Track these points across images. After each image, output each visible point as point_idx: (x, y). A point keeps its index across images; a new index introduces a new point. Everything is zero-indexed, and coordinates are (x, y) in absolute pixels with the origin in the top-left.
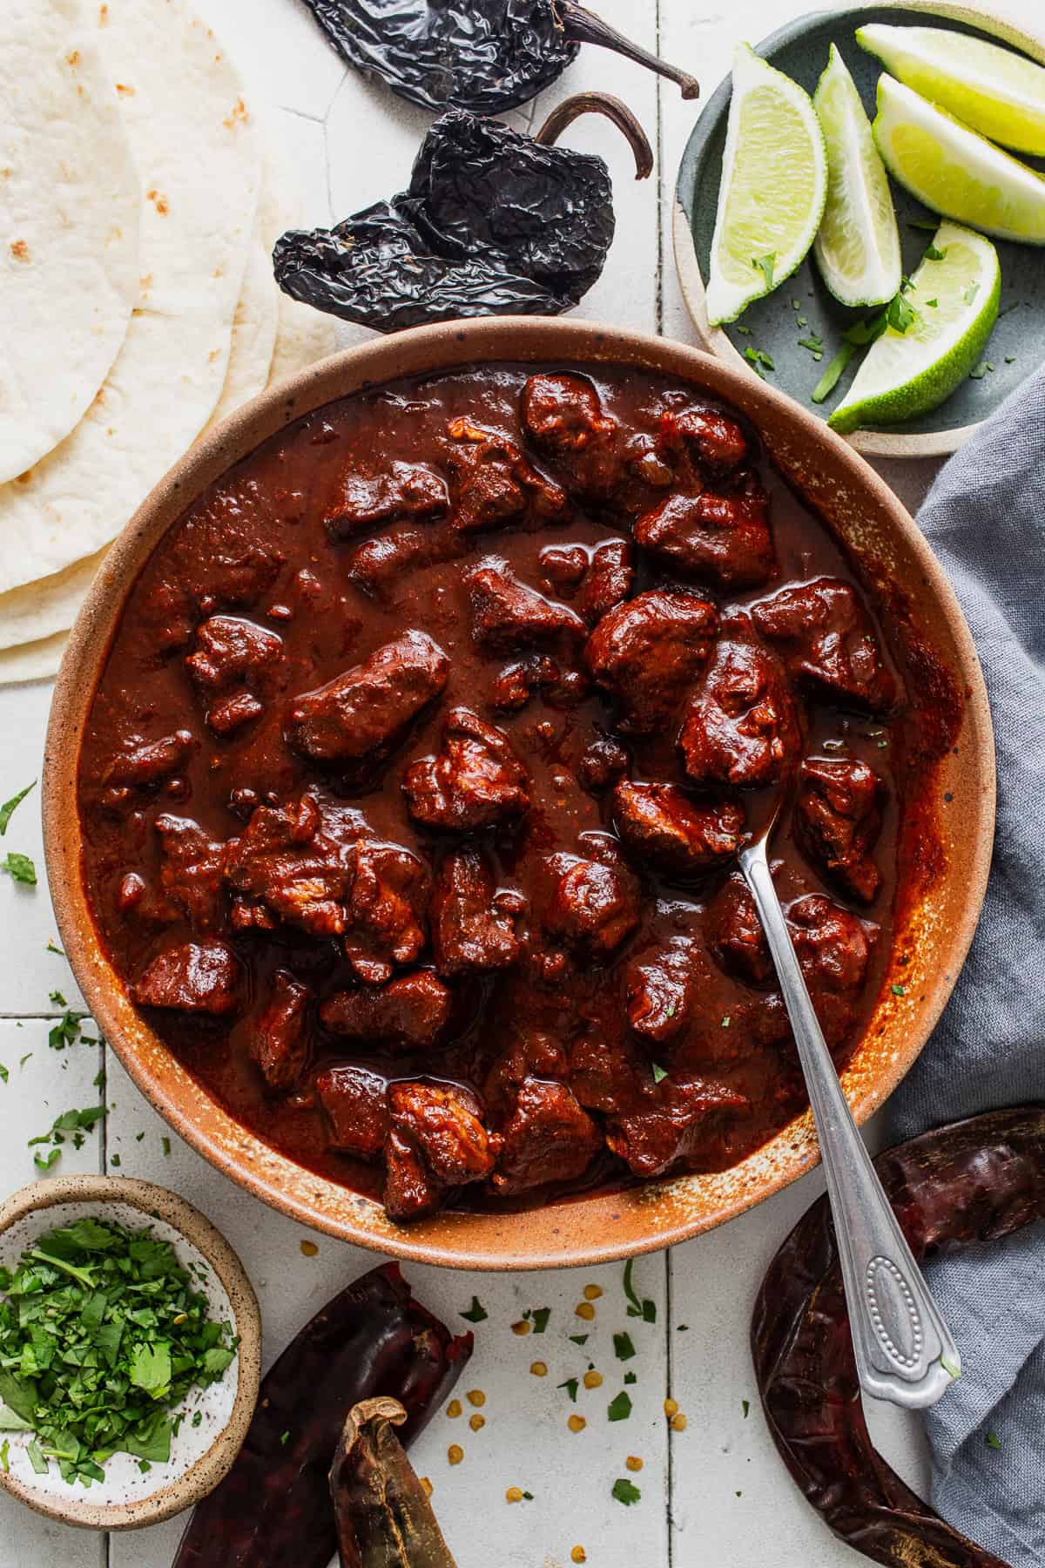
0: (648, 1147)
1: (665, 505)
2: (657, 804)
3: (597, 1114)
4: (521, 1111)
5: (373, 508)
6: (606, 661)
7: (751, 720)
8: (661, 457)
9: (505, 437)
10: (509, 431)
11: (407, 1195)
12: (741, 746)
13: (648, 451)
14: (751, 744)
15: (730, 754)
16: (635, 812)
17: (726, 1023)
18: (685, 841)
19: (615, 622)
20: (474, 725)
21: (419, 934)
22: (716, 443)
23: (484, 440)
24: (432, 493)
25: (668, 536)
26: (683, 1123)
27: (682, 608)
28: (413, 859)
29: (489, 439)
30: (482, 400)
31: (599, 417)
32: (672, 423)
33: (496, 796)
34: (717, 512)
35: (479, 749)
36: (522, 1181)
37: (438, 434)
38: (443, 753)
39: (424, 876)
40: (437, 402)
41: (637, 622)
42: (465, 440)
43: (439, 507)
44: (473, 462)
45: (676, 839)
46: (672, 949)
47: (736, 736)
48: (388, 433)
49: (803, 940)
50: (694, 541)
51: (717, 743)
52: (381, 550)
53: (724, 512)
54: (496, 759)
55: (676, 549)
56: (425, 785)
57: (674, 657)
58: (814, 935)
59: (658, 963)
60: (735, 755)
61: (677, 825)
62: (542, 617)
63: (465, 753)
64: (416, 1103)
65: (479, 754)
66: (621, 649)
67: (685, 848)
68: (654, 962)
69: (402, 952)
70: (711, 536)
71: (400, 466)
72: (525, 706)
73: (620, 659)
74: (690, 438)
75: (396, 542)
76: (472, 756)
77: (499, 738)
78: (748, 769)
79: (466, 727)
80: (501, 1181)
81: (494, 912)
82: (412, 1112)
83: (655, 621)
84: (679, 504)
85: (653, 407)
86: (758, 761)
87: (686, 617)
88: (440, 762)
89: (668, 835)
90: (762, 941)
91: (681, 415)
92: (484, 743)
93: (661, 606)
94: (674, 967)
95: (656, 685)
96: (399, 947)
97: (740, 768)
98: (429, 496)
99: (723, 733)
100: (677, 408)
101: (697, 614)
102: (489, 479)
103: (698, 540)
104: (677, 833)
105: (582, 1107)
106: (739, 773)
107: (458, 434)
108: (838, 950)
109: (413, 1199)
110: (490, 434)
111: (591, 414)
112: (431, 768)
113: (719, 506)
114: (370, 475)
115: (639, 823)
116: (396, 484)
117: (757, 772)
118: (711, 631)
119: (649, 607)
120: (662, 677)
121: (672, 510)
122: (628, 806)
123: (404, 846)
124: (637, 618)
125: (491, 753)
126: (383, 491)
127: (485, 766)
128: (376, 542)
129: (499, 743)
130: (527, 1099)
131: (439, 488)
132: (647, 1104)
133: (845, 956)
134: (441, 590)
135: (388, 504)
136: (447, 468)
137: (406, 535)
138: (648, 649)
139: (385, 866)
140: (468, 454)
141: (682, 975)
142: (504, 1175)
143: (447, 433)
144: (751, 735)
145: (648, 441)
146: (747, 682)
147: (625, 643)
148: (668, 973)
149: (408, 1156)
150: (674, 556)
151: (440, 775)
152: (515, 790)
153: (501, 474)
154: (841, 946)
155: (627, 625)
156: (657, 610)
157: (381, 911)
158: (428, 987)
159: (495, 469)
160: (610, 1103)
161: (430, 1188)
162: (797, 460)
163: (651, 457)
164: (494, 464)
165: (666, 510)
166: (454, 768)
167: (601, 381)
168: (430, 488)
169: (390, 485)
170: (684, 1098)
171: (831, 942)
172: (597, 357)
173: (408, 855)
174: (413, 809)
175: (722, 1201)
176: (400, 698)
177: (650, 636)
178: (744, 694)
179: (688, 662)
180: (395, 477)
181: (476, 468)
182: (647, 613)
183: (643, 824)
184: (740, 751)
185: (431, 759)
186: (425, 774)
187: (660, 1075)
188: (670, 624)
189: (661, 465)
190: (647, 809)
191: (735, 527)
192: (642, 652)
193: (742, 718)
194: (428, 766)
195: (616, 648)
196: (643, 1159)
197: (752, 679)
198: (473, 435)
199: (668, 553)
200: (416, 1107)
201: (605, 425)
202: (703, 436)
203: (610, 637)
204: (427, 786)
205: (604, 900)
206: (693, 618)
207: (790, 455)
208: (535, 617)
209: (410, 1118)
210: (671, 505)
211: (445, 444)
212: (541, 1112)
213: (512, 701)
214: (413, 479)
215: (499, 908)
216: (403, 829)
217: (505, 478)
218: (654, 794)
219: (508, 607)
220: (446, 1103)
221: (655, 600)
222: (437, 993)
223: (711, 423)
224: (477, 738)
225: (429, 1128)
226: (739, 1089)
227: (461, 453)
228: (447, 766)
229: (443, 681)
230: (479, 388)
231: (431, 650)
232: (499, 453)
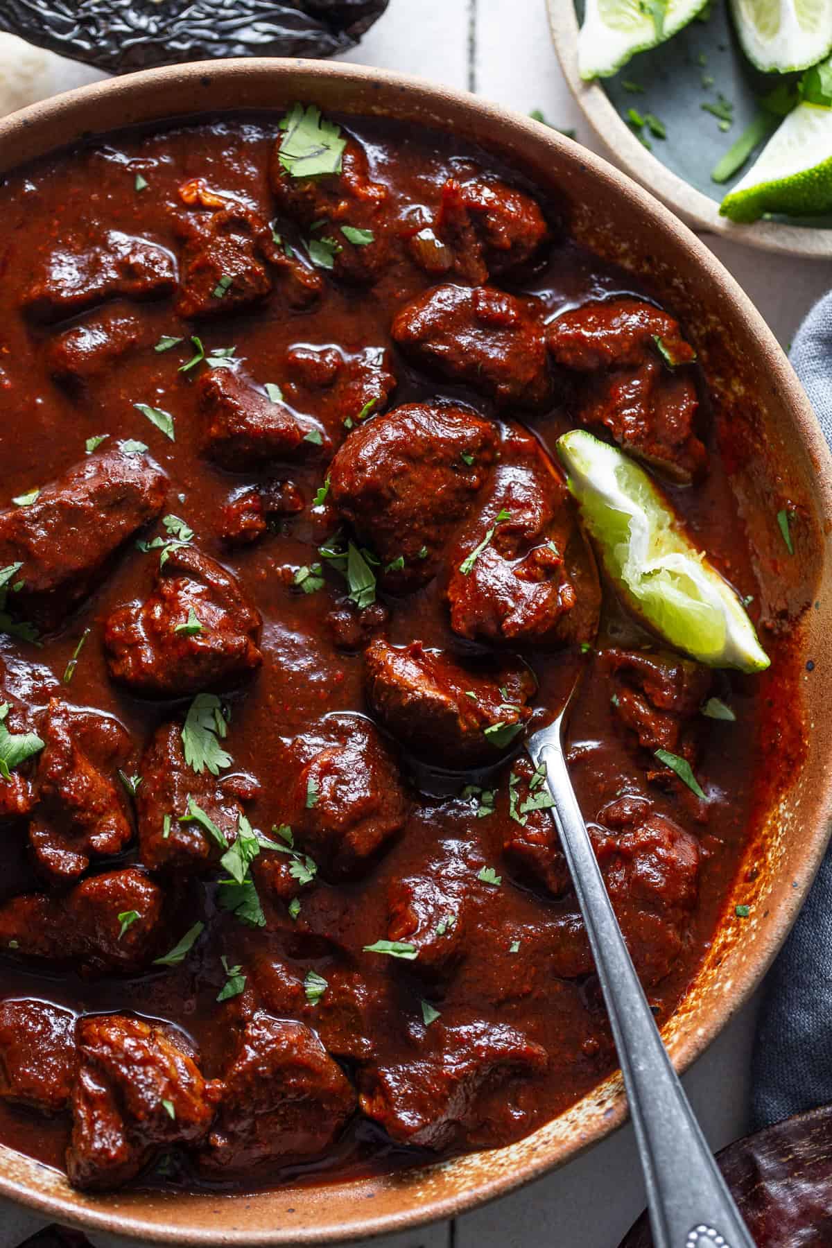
0: (412, 1102)
1: (434, 293)
2: (418, 665)
3: (350, 1063)
4: (247, 1047)
5: (82, 288)
6: (351, 484)
7: (531, 562)
8: (439, 236)
9: (248, 204)
10: (254, 198)
11: (98, 1145)
12: (519, 593)
13: (425, 225)
14: (528, 589)
15: (505, 603)
16: (390, 673)
17: (515, 949)
18: (454, 708)
19: (365, 438)
20: (195, 560)
21: (124, 822)
22: (506, 218)
23: (222, 208)
24: (156, 269)
25: (433, 331)
26: (457, 1072)
27: (450, 425)
28: (119, 727)
29: (229, 206)
30: (223, 159)
31: (366, 182)
32: (456, 193)
33: (216, 643)
34: (496, 309)
35: (199, 588)
36: (248, 1145)
37: (166, 198)
38: (153, 594)
39: (132, 749)
40: (166, 160)
41: (391, 438)
42: (199, 206)
43: (166, 287)
44: (207, 233)
45: (443, 705)
46: (443, 856)
47: (513, 582)
48: (103, 196)
49: (610, 846)
50: (464, 340)
51: (489, 589)
52: (89, 340)
53: (504, 308)
54: (220, 603)
55: (441, 348)
56: (130, 634)
57: (438, 484)
58: (627, 841)
59: (428, 874)
60: (511, 604)
61: (445, 690)
62: (282, 426)
63: (181, 593)
64: (113, 1035)
65: (198, 595)
66: (369, 470)
67: (453, 716)
68: (423, 871)
69: (100, 839)
70: (487, 336)
71: (117, 236)
72: (260, 540)
73: (368, 483)
74: (477, 212)
75: (107, 330)
76: (189, 597)
77: (224, 577)
78: (527, 619)
79: (182, 561)
80: (220, 1141)
81: (220, 797)
82: (110, 1044)
83: (414, 439)
84: (450, 297)
85: (435, 175)
86: (540, 610)
87: (454, 436)
88: (149, 607)
89: (432, 700)
90: (554, 841)
91: (467, 184)
92: (204, 581)
93: (424, 421)
94: (448, 878)
95: (414, 518)
96: (98, 834)
97: (517, 618)
98: (153, 274)
99: (497, 578)
100: (462, 177)
101: (469, 433)
102: (225, 254)
103: (470, 339)
104: (443, 697)
105: (332, 1055)
106: (515, 624)
107: (190, 199)
108: (658, 856)
109: (104, 1151)
110: (229, 200)
111: (355, 178)
112: (137, 615)
113: (499, 300)
114: (78, 247)
115: (395, 686)
116: (110, 259)
117: (538, 623)
118: (487, 456)
119: (408, 422)
120: (423, 508)
121: (440, 301)
122: (382, 668)
123: (107, 710)
124: (391, 433)
125: (213, 594)
126: (94, 268)
127: (205, 611)
128: (82, 330)
129: (223, 582)
130: (255, 1032)
131: (165, 264)
132: (412, 1050)
133: (668, 865)
134: (160, 391)
135: (100, 282)
136: (179, 239)
137: (120, 322)
138: (402, 471)
139: (84, 732)
140: (201, 223)
141: (455, 886)
142: (225, 1133)
143: (178, 198)
144: (531, 578)
145: (427, 214)
146: (529, 515)
147: (374, 462)
148: (440, 885)
149: (103, 1098)
150: (441, 356)
151: (149, 623)
152: (243, 639)
153: (240, 248)
154: (661, 851)
155: (378, 440)
156: (418, 425)
157: (77, 784)
158: (133, 882)
159: (234, 242)
160: (364, 1046)
161: (129, 1139)
162: (623, 241)
163: (427, 235)
164: (233, 236)
165: (434, 301)
166: (166, 612)
167: (372, 141)
168: (154, 263)
169: (103, 259)
170: (459, 1042)
171: (648, 847)
172: (376, 110)
173: (111, 721)
174: (112, 663)
175: (503, 1169)
176: (104, 521)
177: (408, 456)
178: (523, 528)
179: (457, 491)
180: (112, 251)
181: (210, 240)
182: (405, 428)
183: (399, 689)
184: (517, 597)
185: (138, 604)
186: (129, 620)
187: (432, 1016)
188: (432, 444)
189: (439, 244)
190: (406, 671)
191: (516, 327)
192: (395, 476)
193: (520, 560)
194: (134, 612)
195: (362, 469)
196: (404, 1116)
197: (533, 511)
198: (208, 200)
199: (432, 353)
200: (113, 1037)
201: (372, 192)
202: (490, 209)
203: (356, 454)
204: (132, 636)
205: (356, 792)
206: (463, 438)
207: (615, 234)
208: (272, 426)
209: (106, 1050)
210: (439, 295)
211: (173, 210)
212: (273, 1050)
213: (244, 531)
214: (133, 253)
215: (227, 791)
216: (104, 691)
217: (246, 255)
218: (415, 654)
219: (241, 413)
220: (153, 1036)
221: (416, 414)
222: (142, 889)
223: (503, 197)
224: (197, 576)
225: (129, 1061)
226: (531, 1036)
227: (193, 222)
228: (158, 611)
229: (159, 504)
230: (221, 143)
231: (145, 465)
232: (238, 223)
